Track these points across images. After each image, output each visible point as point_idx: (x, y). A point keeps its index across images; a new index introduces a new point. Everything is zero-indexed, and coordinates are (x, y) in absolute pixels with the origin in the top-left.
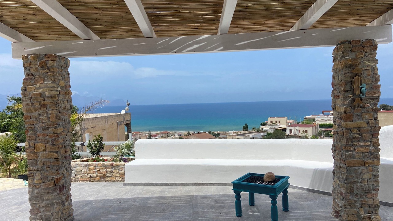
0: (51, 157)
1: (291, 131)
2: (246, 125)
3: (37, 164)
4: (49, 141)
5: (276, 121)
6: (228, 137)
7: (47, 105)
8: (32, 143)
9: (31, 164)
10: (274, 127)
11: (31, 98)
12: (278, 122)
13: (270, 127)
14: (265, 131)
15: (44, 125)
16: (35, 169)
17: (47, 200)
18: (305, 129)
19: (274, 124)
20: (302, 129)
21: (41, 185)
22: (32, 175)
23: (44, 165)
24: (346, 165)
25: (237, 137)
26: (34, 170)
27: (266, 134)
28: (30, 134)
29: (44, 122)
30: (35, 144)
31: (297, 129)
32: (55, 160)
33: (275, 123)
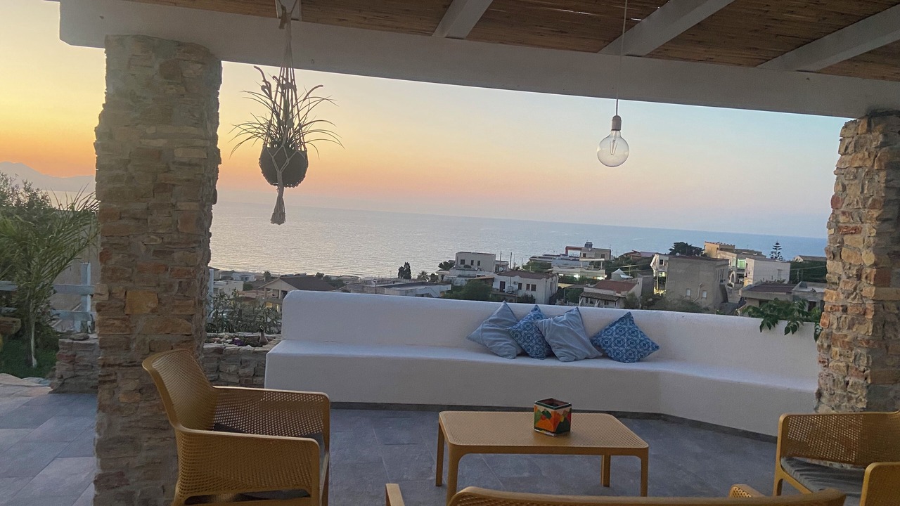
0: (172, 331)
1: (503, 284)
2: (407, 264)
3: (128, 349)
4: (171, 286)
5: (472, 262)
6: (365, 289)
7: (174, 185)
8: (121, 287)
9: (110, 347)
10: (467, 273)
11: (130, 161)
12: (476, 263)
13: (458, 272)
14: (449, 282)
15: (159, 241)
16: (122, 361)
17: (150, 449)
18: (531, 281)
19: (467, 267)
20: (525, 282)
21: (137, 408)
22: (113, 378)
23: (151, 351)
24: (866, 379)
25: (386, 290)
26: (120, 365)
27: (449, 287)
28: (116, 262)
29: (160, 231)
30: (128, 293)
31: (516, 281)
32: (184, 338)
33: (470, 264)
